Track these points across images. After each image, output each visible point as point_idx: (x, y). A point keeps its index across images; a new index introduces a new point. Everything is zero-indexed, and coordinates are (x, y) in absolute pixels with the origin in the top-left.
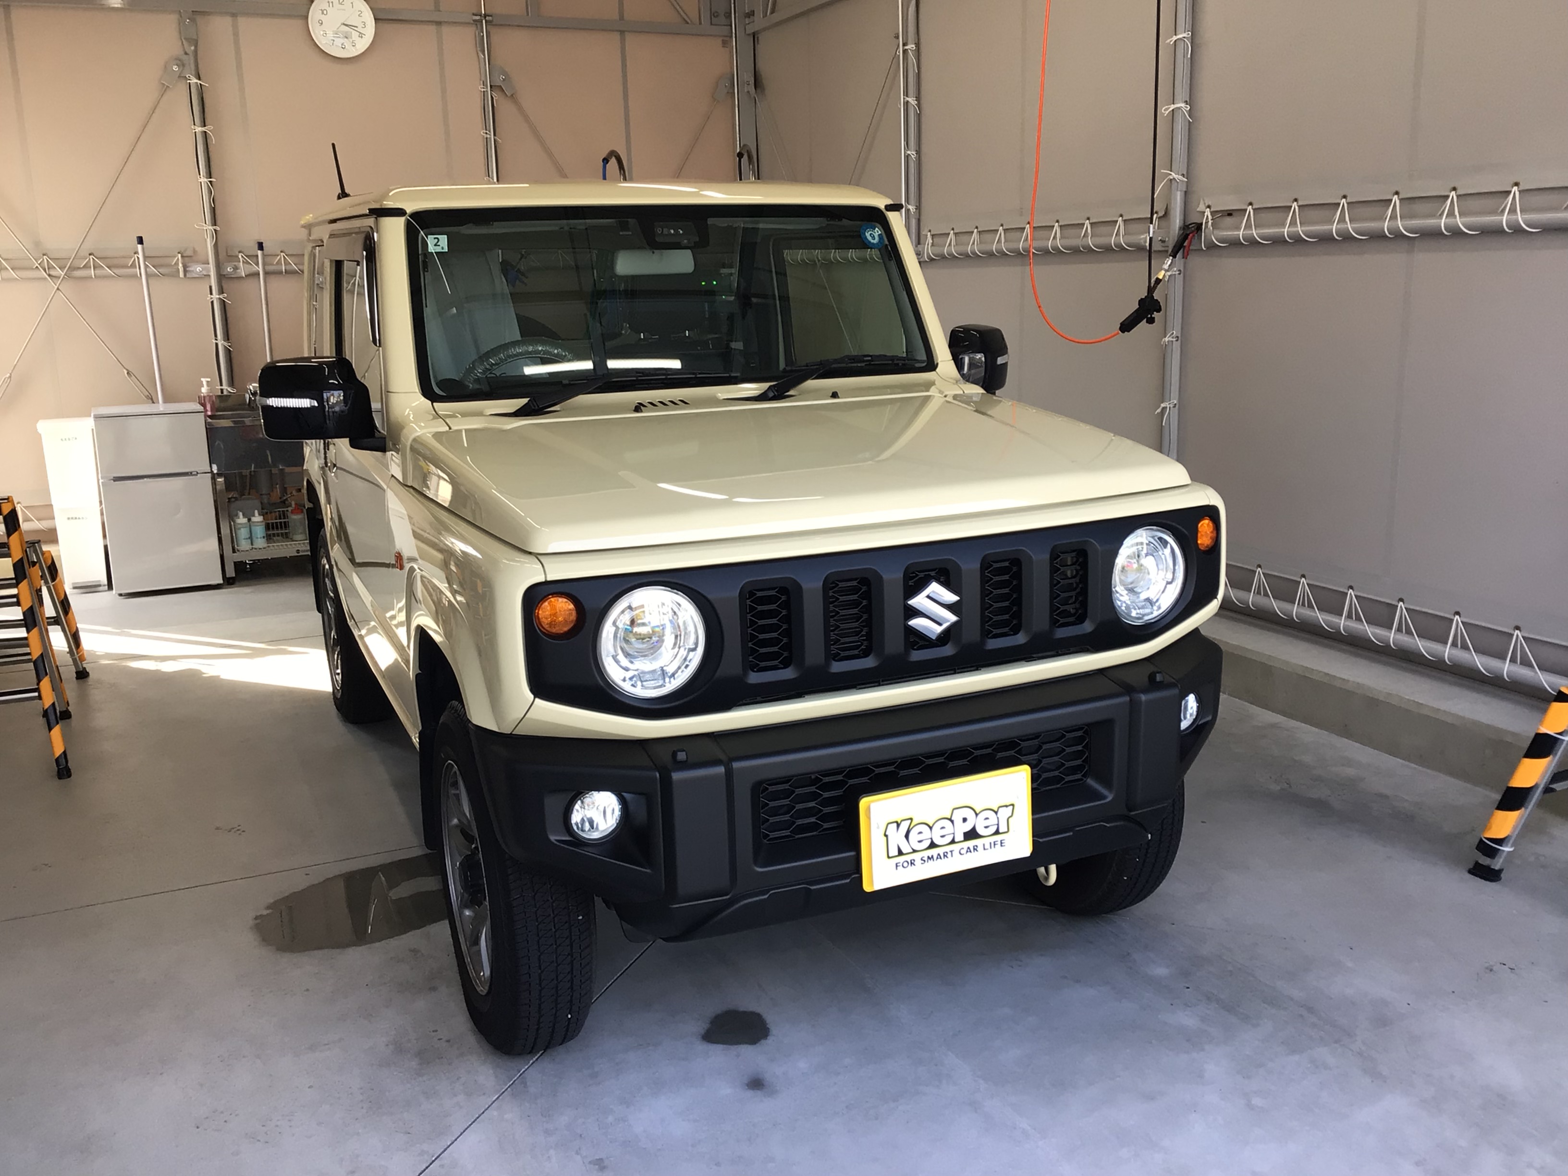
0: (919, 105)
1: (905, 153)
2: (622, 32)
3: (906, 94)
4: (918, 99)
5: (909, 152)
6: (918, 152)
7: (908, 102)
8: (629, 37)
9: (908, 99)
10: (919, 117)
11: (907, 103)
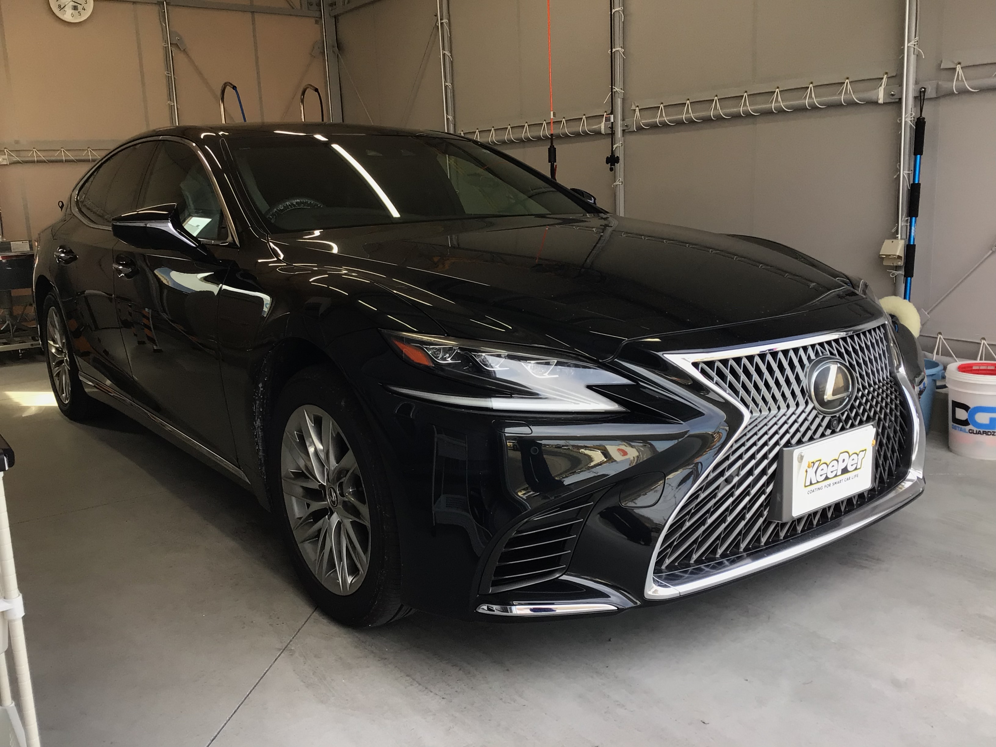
0: (451, 56)
1: (444, 84)
2: (253, 12)
3: (444, 49)
4: (451, 52)
5: (447, 84)
6: (452, 84)
7: (445, 53)
8: (257, 16)
9: (445, 52)
10: (452, 62)
11: (444, 55)
